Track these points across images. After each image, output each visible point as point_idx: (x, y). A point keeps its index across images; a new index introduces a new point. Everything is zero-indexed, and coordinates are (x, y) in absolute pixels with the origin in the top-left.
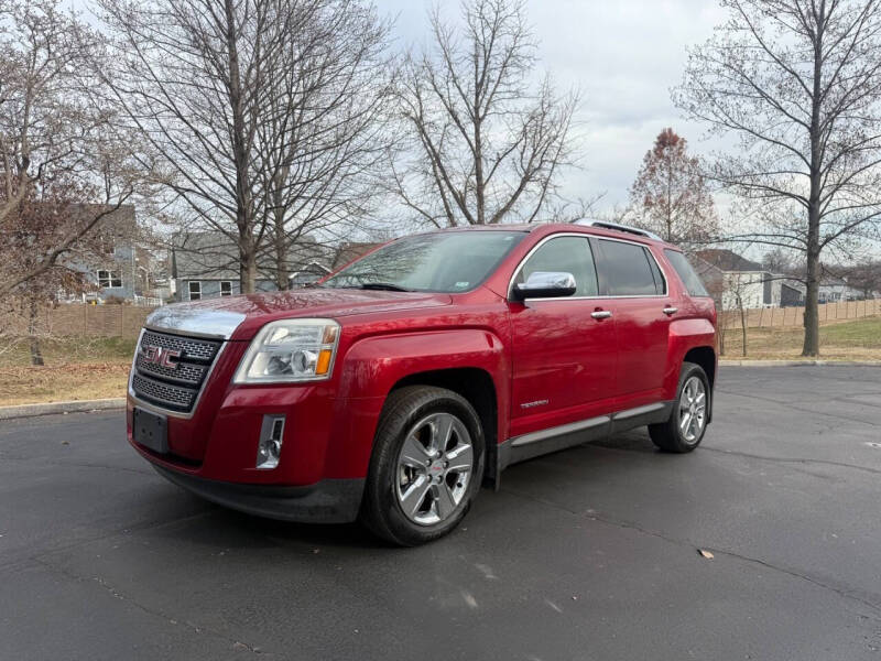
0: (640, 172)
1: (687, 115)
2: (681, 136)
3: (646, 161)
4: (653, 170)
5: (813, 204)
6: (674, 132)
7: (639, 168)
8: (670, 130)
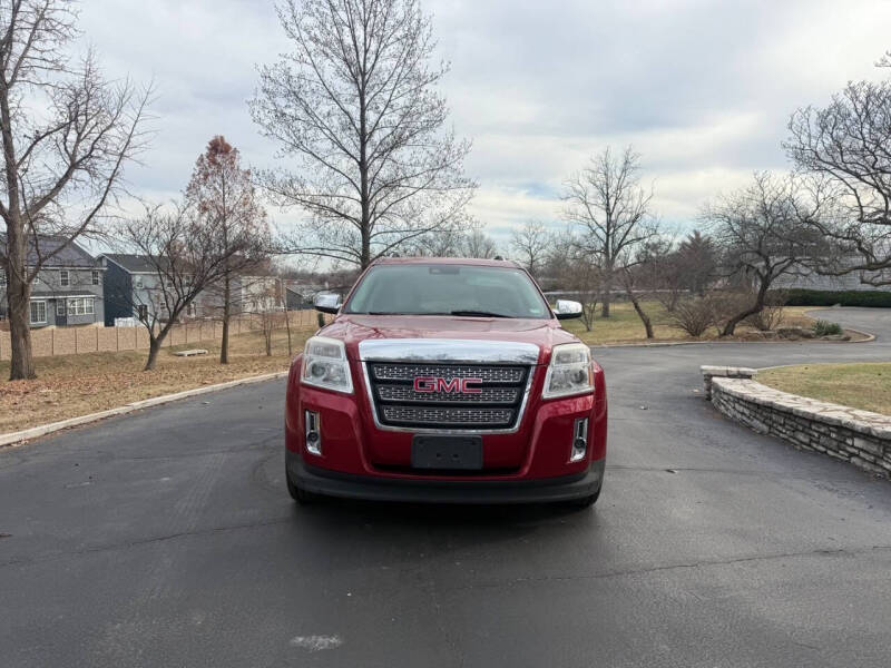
0: (194, 175)
1: (264, 131)
2: (233, 146)
3: (199, 165)
4: (206, 176)
5: (364, 226)
6: (227, 140)
7: (193, 172)
8: (222, 138)
